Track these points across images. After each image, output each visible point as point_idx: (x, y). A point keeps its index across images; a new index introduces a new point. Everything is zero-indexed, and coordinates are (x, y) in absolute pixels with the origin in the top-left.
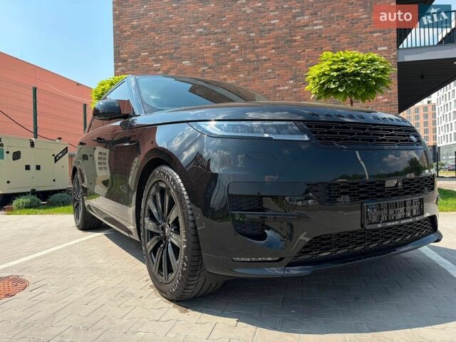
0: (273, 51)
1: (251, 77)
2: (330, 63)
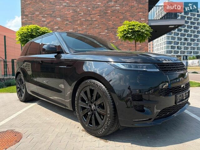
0: (99, 17)
1: (89, 28)
2: (128, 26)
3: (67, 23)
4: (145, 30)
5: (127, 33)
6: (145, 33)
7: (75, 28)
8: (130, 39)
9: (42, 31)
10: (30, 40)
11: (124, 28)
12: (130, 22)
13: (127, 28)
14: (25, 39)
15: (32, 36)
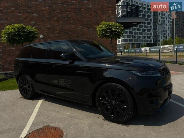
1: (65, 24)
2: (106, 26)
3: (44, 19)
5: (106, 33)
7: (52, 24)
10: (18, 39)
11: (102, 27)
12: (108, 23)
13: (106, 28)
14: (13, 38)
15: (19, 35)
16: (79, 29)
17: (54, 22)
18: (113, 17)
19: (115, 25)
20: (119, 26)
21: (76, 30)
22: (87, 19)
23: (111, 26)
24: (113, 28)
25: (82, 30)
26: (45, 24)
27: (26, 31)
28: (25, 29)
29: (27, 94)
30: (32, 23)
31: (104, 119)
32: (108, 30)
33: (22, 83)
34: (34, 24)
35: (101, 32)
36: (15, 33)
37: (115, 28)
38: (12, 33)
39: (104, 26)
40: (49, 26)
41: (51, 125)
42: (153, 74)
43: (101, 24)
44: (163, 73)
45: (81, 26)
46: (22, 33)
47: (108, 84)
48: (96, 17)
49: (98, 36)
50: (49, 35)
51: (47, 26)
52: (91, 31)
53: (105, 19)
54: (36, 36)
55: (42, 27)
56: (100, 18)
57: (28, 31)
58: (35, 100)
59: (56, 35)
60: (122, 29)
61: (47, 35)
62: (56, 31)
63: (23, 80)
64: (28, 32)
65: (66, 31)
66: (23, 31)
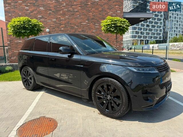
0: (80, 8)
1: (71, 18)
2: (111, 21)
3: (50, 13)
4: (126, 25)
5: (110, 28)
6: (125, 28)
7: (58, 18)
8: (113, 32)
9: (34, 23)
10: (23, 31)
11: (107, 22)
12: (113, 18)
13: (110, 23)
14: (18, 31)
15: (25, 28)
16: (85, 23)
17: (60, 16)
18: (120, 12)
19: (120, 20)
20: (124, 21)
21: (82, 24)
22: (93, 14)
23: (116, 21)
24: (117, 23)
25: (88, 25)
26: (52, 18)
27: (31, 24)
28: (30, 22)
29: (29, 85)
30: (38, 16)
31: (100, 113)
32: (113, 25)
33: (24, 75)
34: (41, 17)
35: (106, 27)
36: (20, 26)
37: (120, 23)
38: (18, 26)
39: (109, 21)
40: (55, 20)
41: (47, 116)
42: (149, 70)
43: (106, 19)
44: (161, 69)
45: (87, 20)
46: (27, 26)
47: (104, 79)
48: (102, 12)
49: (102, 31)
50: (55, 29)
51: (53, 20)
52: (96, 26)
53: (111, 14)
54: (41, 29)
55: (48, 21)
56: (106, 13)
57: (33, 24)
58: (36, 92)
59: (62, 29)
60: (128, 24)
61: (53, 29)
62: (62, 25)
63: (25, 72)
64: (34, 26)
65: (72, 26)
66: (29, 24)
